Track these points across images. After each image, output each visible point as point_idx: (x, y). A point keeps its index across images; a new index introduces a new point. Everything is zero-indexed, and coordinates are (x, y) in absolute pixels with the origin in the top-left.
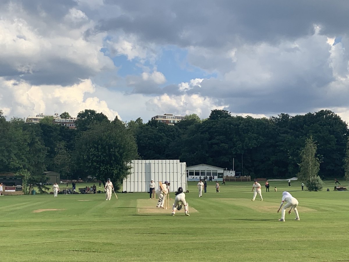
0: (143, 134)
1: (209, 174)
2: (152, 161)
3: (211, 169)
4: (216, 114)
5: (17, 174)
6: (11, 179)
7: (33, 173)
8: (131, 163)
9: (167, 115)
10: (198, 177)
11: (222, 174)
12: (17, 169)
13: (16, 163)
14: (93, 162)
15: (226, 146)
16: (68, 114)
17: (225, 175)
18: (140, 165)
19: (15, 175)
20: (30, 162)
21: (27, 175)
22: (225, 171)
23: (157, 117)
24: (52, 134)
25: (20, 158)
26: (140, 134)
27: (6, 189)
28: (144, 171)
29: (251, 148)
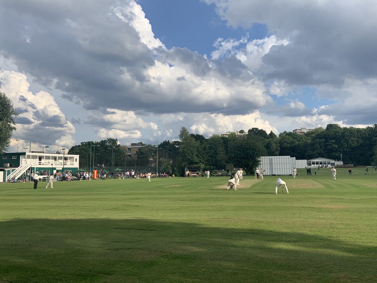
0: (283, 141)
1: (325, 163)
2: (273, 157)
3: (327, 160)
4: (330, 126)
5: (197, 166)
6: (194, 168)
7: (206, 165)
8: (260, 158)
9: (303, 128)
10: (318, 165)
11: (334, 163)
12: (197, 163)
13: (196, 159)
14: (237, 158)
15: (336, 146)
16: (243, 131)
17: (336, 164)
18: (266, 159)
19: (196, 166)
20: (204, 159)
21: (202, 166)
22: (336, 162)
23: (296, 130)
24: (228, 143)
25: (198, 157)
26: (281, 141)
27: (192, 174)
28: (268, 163)
29: (354, 147)
